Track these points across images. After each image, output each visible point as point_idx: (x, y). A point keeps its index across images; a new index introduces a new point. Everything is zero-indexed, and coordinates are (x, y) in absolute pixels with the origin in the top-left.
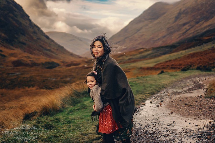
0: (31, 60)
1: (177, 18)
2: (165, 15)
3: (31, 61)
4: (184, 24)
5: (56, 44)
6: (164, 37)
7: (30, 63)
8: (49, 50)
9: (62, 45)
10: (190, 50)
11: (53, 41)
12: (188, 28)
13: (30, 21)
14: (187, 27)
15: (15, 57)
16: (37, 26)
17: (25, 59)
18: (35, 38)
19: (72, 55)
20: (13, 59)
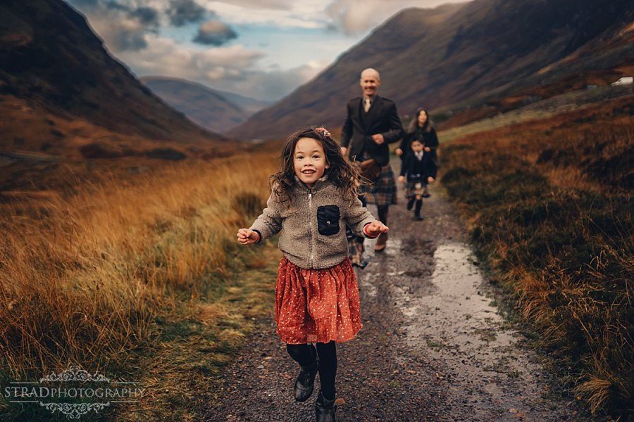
0: (122, 143)
1: (452, 48)
2: (424, 40)
3: (121, 146)
4: (469, 63)
5: (166, 108)
6: (421, 92)
7: (120, 150)
8: (153, 122)
9: (180, 110)
10: (470, 126)
11: (158, 100)
12: (478, 72)
13: (104, 51)
14: (476, 69)
15: (85, 137)
16: (120, 65)
17: (107, 141)
18: (119, 93)
19: (204, 133)
20: (81, 141)
